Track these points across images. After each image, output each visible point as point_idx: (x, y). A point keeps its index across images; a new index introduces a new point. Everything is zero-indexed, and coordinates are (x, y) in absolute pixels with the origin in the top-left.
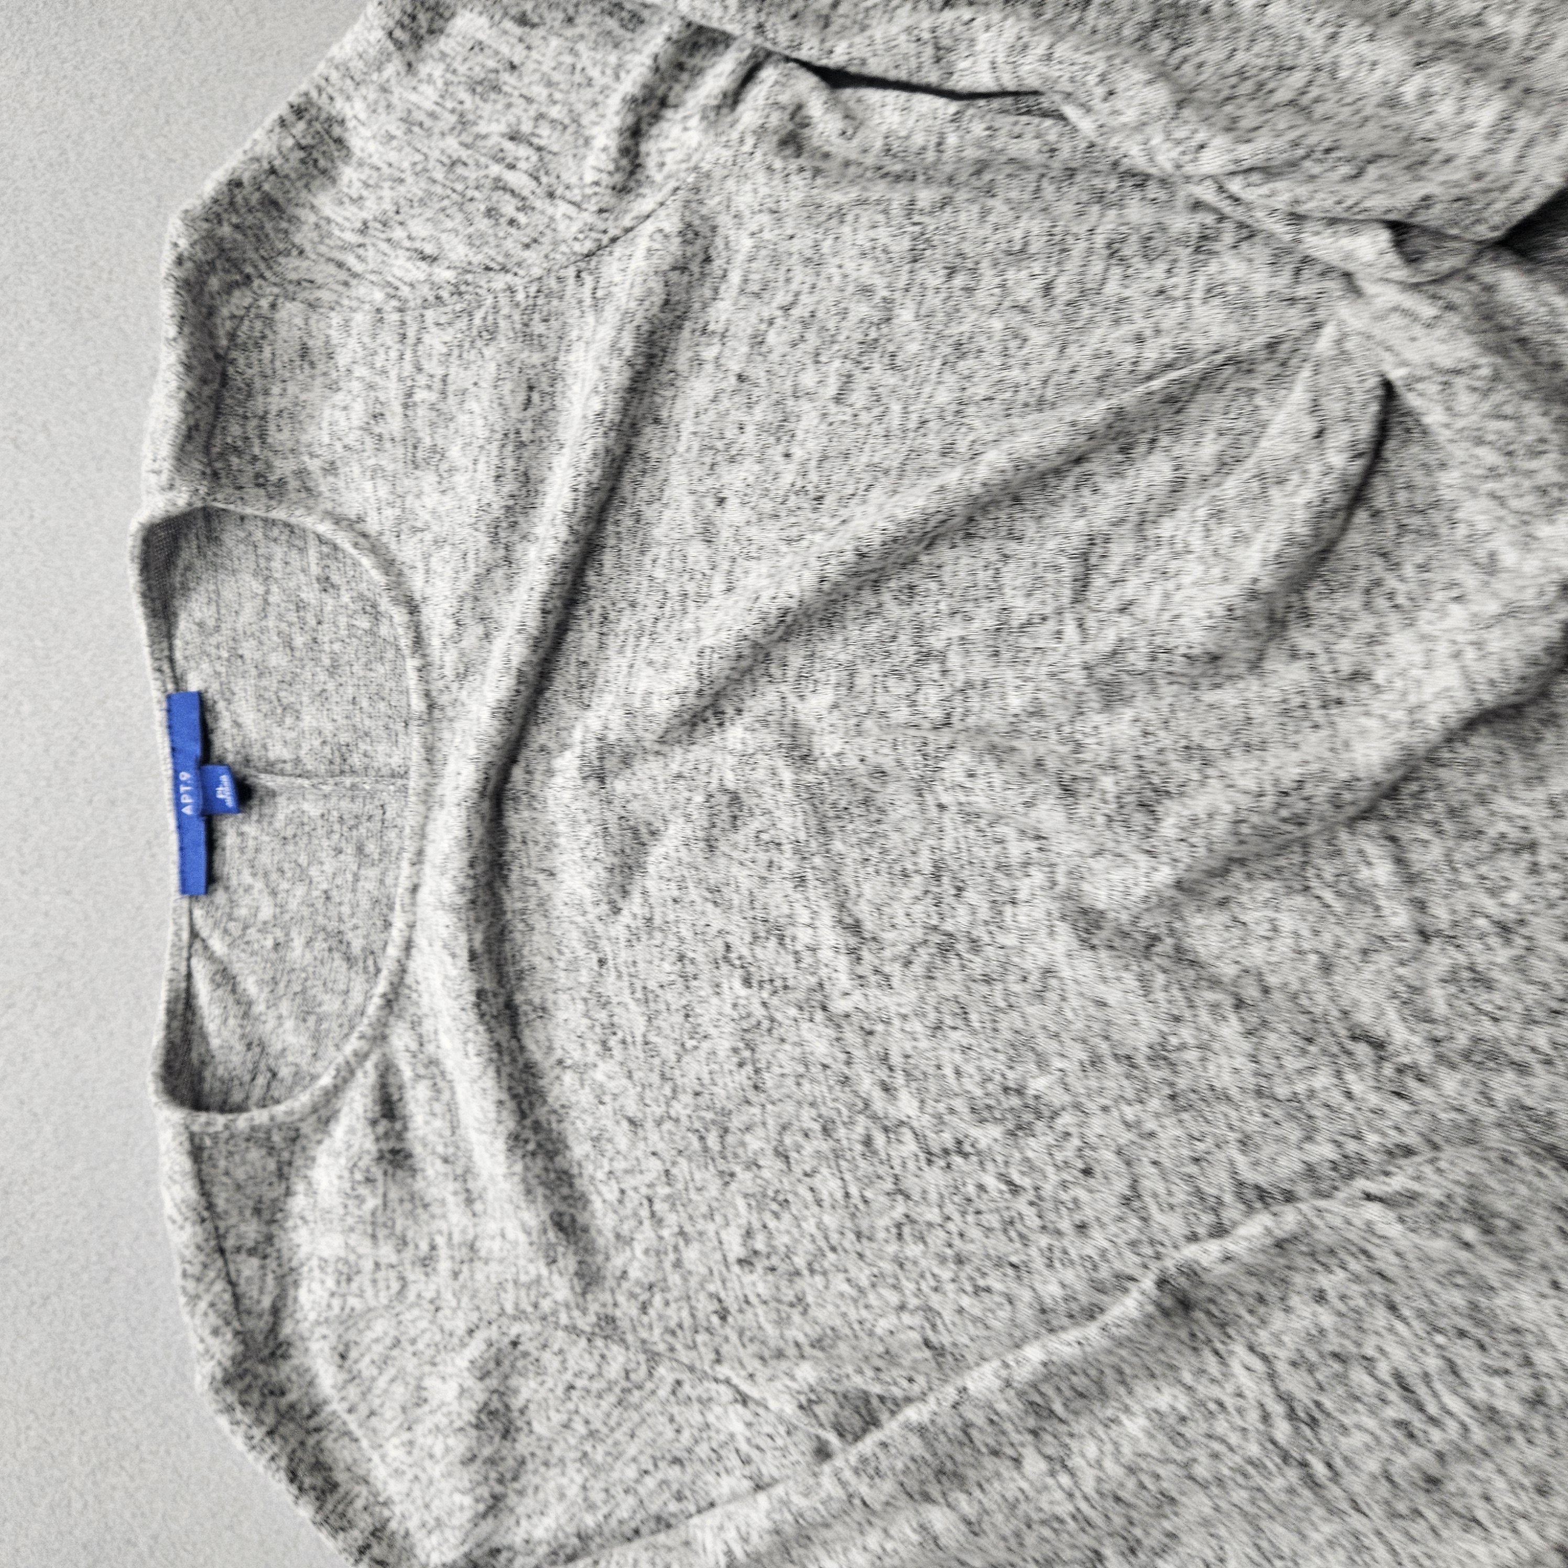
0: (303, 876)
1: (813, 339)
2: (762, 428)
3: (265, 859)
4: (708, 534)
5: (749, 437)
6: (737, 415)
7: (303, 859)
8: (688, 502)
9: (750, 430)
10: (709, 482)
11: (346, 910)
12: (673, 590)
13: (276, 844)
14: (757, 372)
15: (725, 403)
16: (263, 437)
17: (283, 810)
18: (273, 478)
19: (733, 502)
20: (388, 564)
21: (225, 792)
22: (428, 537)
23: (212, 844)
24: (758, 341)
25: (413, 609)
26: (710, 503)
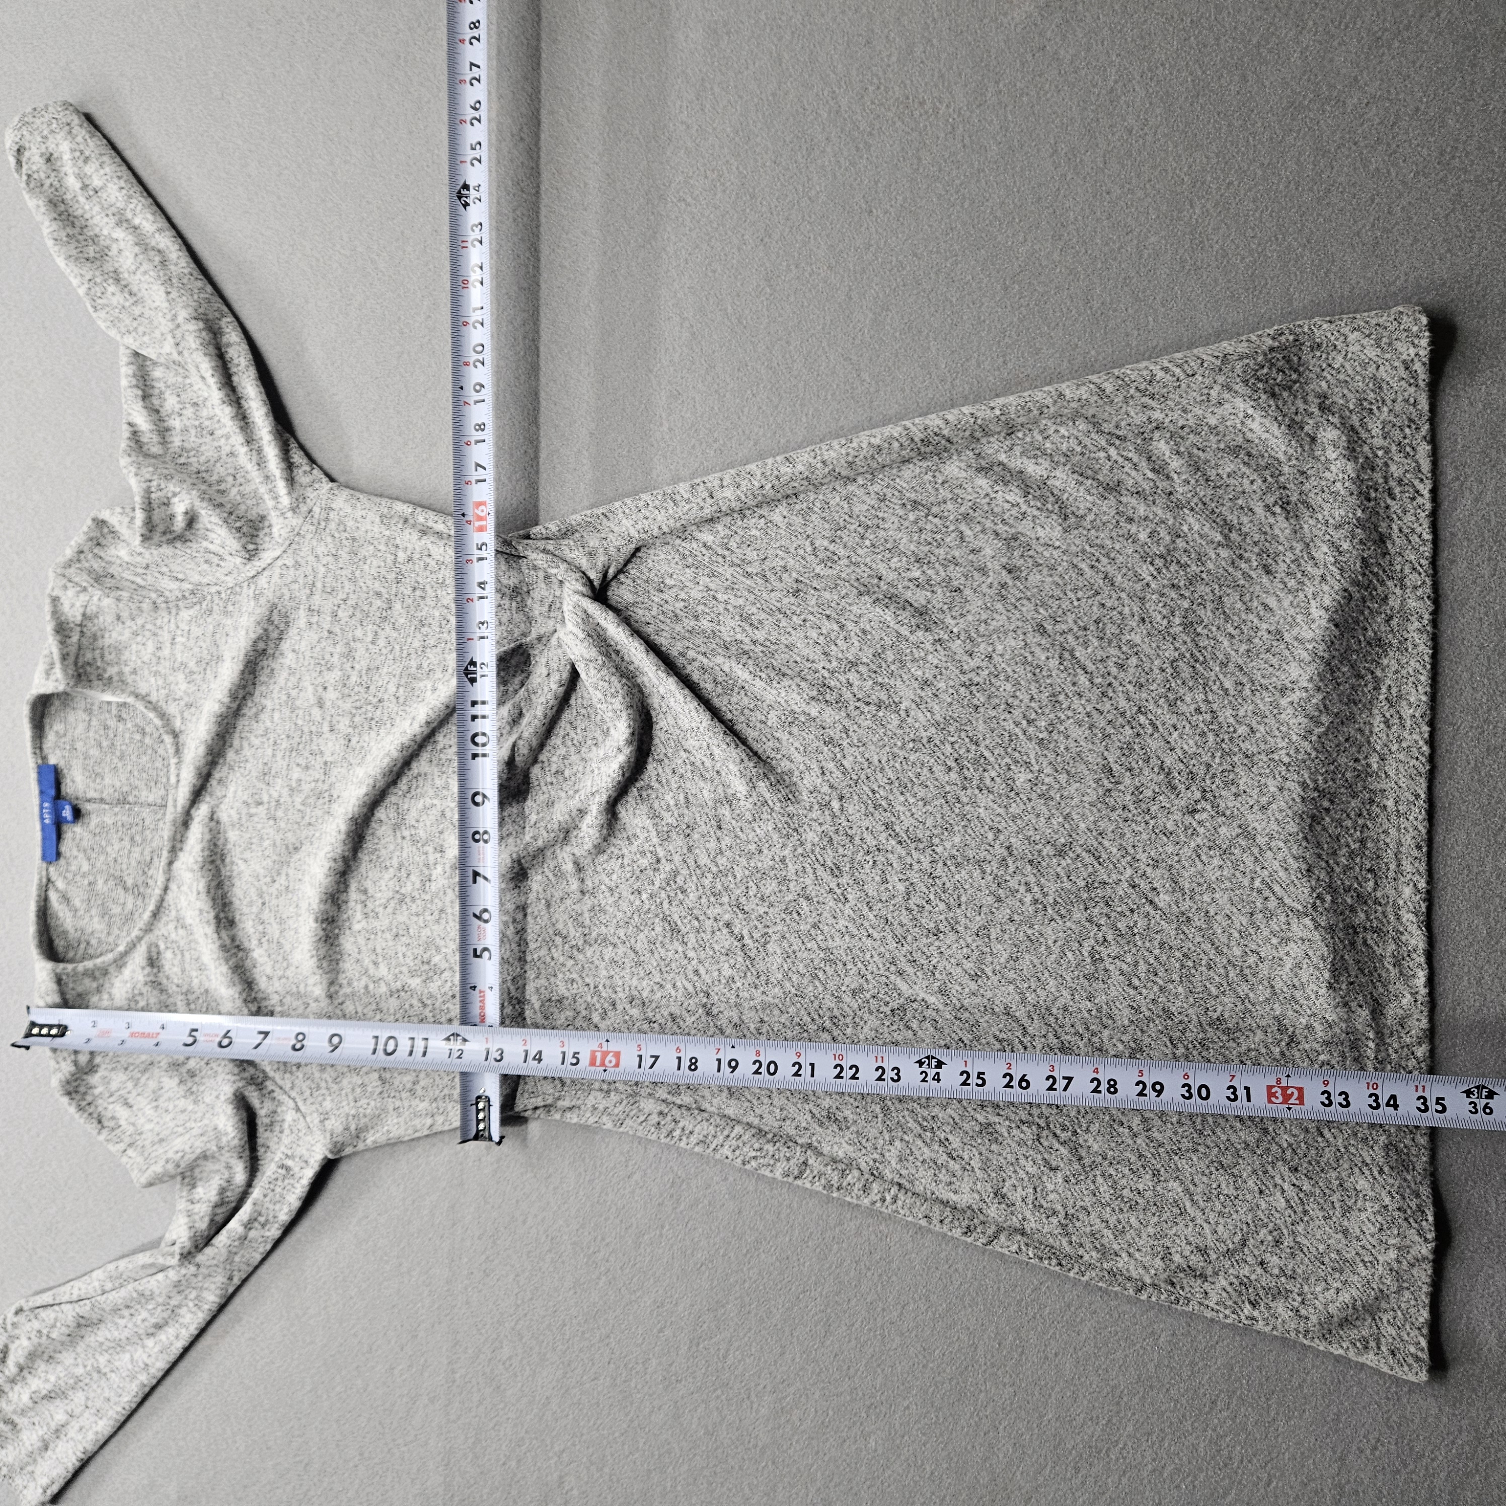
0: (103, 851)
1: (359, 615)
2: (342, 655)
3: (85, 843)
4: (321, 704)
5: (335, 660)
6: (330, 649)
7: (104, 843)
8: (310, 689)
9: (336, 656)
10: (320, 680)
11: (124, 867)
12: (306, 730)
13: (90, 836)
14: (337, 630)
15: (324, 643)
16: (102, 657)
17: (94, 821)
18: (106, 676)
19: (330, 689)
20: (162, 715)
21: (67, 813)
22: (182, 703)
23: (59, 836)
24: (335, 615)
25: (175, 735)
26: (320, 689)
